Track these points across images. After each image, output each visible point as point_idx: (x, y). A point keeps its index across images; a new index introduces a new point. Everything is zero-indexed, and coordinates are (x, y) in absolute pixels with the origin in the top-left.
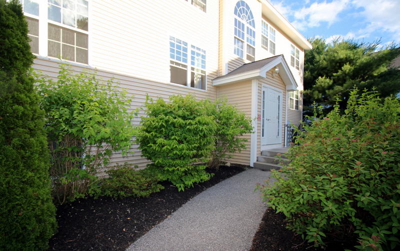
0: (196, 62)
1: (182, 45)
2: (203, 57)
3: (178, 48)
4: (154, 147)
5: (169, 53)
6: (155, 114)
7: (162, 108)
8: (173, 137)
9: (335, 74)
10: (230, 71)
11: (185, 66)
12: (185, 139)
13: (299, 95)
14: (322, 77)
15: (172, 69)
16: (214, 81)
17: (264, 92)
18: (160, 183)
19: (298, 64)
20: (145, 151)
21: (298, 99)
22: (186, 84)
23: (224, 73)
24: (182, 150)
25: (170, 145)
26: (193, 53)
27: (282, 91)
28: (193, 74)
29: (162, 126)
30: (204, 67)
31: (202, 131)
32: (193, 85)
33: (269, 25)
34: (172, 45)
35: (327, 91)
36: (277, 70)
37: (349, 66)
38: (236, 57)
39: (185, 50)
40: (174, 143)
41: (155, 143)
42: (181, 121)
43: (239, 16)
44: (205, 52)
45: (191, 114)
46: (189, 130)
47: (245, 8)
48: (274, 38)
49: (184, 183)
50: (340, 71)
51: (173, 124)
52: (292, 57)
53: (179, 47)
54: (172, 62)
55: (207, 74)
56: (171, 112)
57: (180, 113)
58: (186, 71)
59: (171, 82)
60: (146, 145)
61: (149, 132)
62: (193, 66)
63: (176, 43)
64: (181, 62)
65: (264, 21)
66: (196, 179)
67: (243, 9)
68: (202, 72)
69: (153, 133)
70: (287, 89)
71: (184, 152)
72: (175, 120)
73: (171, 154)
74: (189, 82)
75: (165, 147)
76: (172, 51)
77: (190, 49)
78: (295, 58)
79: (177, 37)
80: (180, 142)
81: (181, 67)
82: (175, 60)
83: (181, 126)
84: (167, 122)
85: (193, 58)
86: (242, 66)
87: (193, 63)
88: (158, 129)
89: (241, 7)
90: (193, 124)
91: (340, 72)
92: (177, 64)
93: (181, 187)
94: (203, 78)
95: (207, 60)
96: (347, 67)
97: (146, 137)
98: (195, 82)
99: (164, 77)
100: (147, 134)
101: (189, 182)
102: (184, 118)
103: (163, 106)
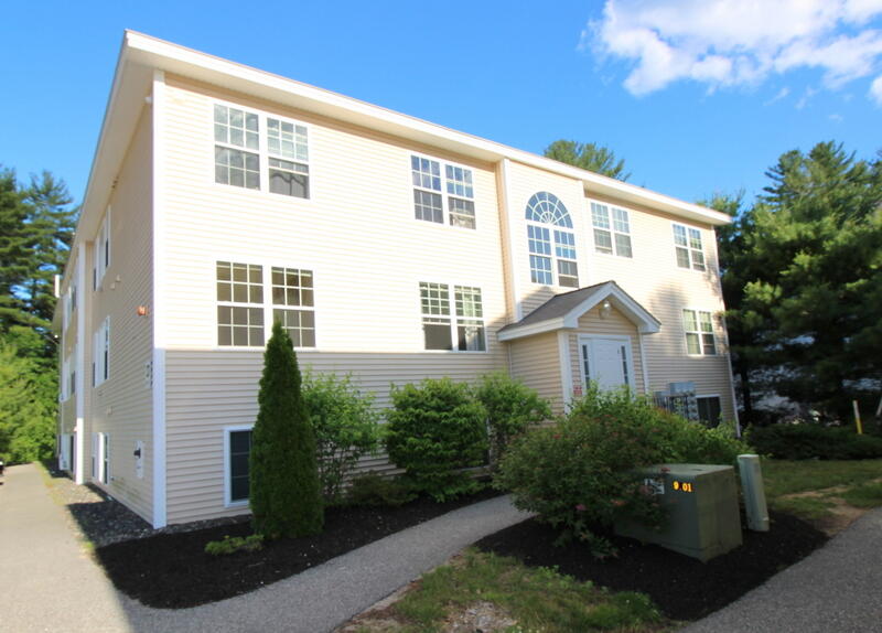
0: (465, 309)
1: (440, 290)
2: (478, 298)
3: (432, 297)
4: (404, 449)
5: (419, 305)
6: (402, 406)
7: (411, 399)
8: (425, 435)
9: (784, 273)
10: (526, 314)
11: (448, 321)
12: (442, 435)
13: (714, 323)
14: (754, 283)
15: (427, 329)
16: (500, 334)
17: (585, 348)
18: (412, 492)
19: (699, 257)
20: (392, 455)
21: (711, 330)
22: (450, 348)
23: (516, 319)
24: (437, 450)
25: (422, 445)
26: (458, 296)
27: (629, 337)
28: (462, 331)
29: (412, 422)
30: (479, 314)
31: (461, 425)
32: (462, 345)
33: (610, 206)
34: (424, 293)
35: (772, 310)
36: (606, 305)
37: (808, 257)
38: (538, 286)
39: (445, 295)
40: (428, 443)
41: (404, 443)
42: (433, 414)
43: (537, 219)
44: (479, 290)
45: (448, 405)
46: (445, 425)
47: (547, 201)
48: (627, 225)
49: (444, 493)
50: (793, 266)
51: (426, 419)
52: (679, 249)
53: (434, 294)
54: (426, 319)
55: (486, 325)
56: (422, 404)
57: (433, 403)
58: (449, 327)
59: (427, 348)
60: (393, 447)
61: (397, 430)
62: (460, 318)
63: (429, 289)
64: (441, 316)
65: (596, 202)
66: (462, 489)
67: (544, 205)
68: (479, 322)
69: (402, 431)
70: (640, 331)
71: (439, 453)
72: (426, 414)
73: (424, 457)
74: (455, 342)
75: (417, 448)
76: (425, 302)
77: (452, 293)
78: (690, 249)
79: (429, 280)
80: (435, 440)
81: (440, 323)
82: (430, 315)
83: (435, 421)
84: (417, 416)
85: (459, 305)
86: (550, 301)
87: (460, 313)
88: (408, 426)
89: (540, 203)
90: (448, 417)
91: (793, 269)
92: (433, 320)
93: (441, 498)
94: (480, 332)
95: (484, 302)
96: (803, 259)
97: (393, 436)
98: (467, 338)
99: (415, 343)
100: (394, 433)
101: (451, 491)
102: (438, 409)
103: (411, 396)
